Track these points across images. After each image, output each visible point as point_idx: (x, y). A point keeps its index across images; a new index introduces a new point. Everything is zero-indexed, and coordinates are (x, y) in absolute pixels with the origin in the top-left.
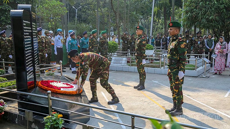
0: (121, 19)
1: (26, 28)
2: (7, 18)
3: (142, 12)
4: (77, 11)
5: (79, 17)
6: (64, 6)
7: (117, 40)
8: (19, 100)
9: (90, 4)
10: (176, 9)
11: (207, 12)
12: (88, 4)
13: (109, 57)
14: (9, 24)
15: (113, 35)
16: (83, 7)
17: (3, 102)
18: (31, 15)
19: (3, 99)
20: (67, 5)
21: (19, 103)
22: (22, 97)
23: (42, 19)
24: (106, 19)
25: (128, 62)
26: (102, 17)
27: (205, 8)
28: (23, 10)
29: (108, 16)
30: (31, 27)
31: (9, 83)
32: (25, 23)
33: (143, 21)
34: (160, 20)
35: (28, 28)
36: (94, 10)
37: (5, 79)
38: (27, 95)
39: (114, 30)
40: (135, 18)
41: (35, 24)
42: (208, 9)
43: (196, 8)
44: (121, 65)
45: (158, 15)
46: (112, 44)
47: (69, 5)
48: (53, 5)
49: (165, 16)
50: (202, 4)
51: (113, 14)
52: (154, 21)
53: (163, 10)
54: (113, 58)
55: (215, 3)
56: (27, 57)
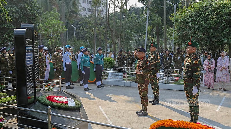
0: (117, 36)
1: (28, 45)
2: (9, 35)
3: (136, 30)
4: (75, 29)
5: (78, 34)
6: (63, 25)
7: (113, 56)
8: (19, 116)
9: (88, 23)
10: (167, 28)
11: (196, 31)
12: (86, 23)
13: (106, 72)
14: (11, 41)
15: (109, 51)
16: (81, 25)
17: (3, 118)
18: (33, 33)
19: (3, 115)
20: (66, 24)
21: (19, 119)
22: (21, 113)
23: (43, 37)
24: (102, 37)
25: (124, 77)
26: (99, 34)
27: (194, 27)
28: (26, 29)
29: (105, 34)
30: (33, 44)
31: (9, 98)
32: (27, 41)
33: (137, 38)
34: (153, 38)
35: (30, 45)
36: (91, 28)
37: (5, 94)
38: (27, 111)
39: (110, 47)
40: (130, 36)
41: (36, 41)
42: (197, 29)
43: (186, 27)
44: (117, 80)
45: (151, 33)
46: (109, 60)
47: (68, 23)
48: (53, 24)
49: (157, 34)
50: (191, 24)
51: (109, 32)
52: (148, 39)
53: (155, 29)
54: (110, 74)
55: (202, 23)
56: (28, 73)
